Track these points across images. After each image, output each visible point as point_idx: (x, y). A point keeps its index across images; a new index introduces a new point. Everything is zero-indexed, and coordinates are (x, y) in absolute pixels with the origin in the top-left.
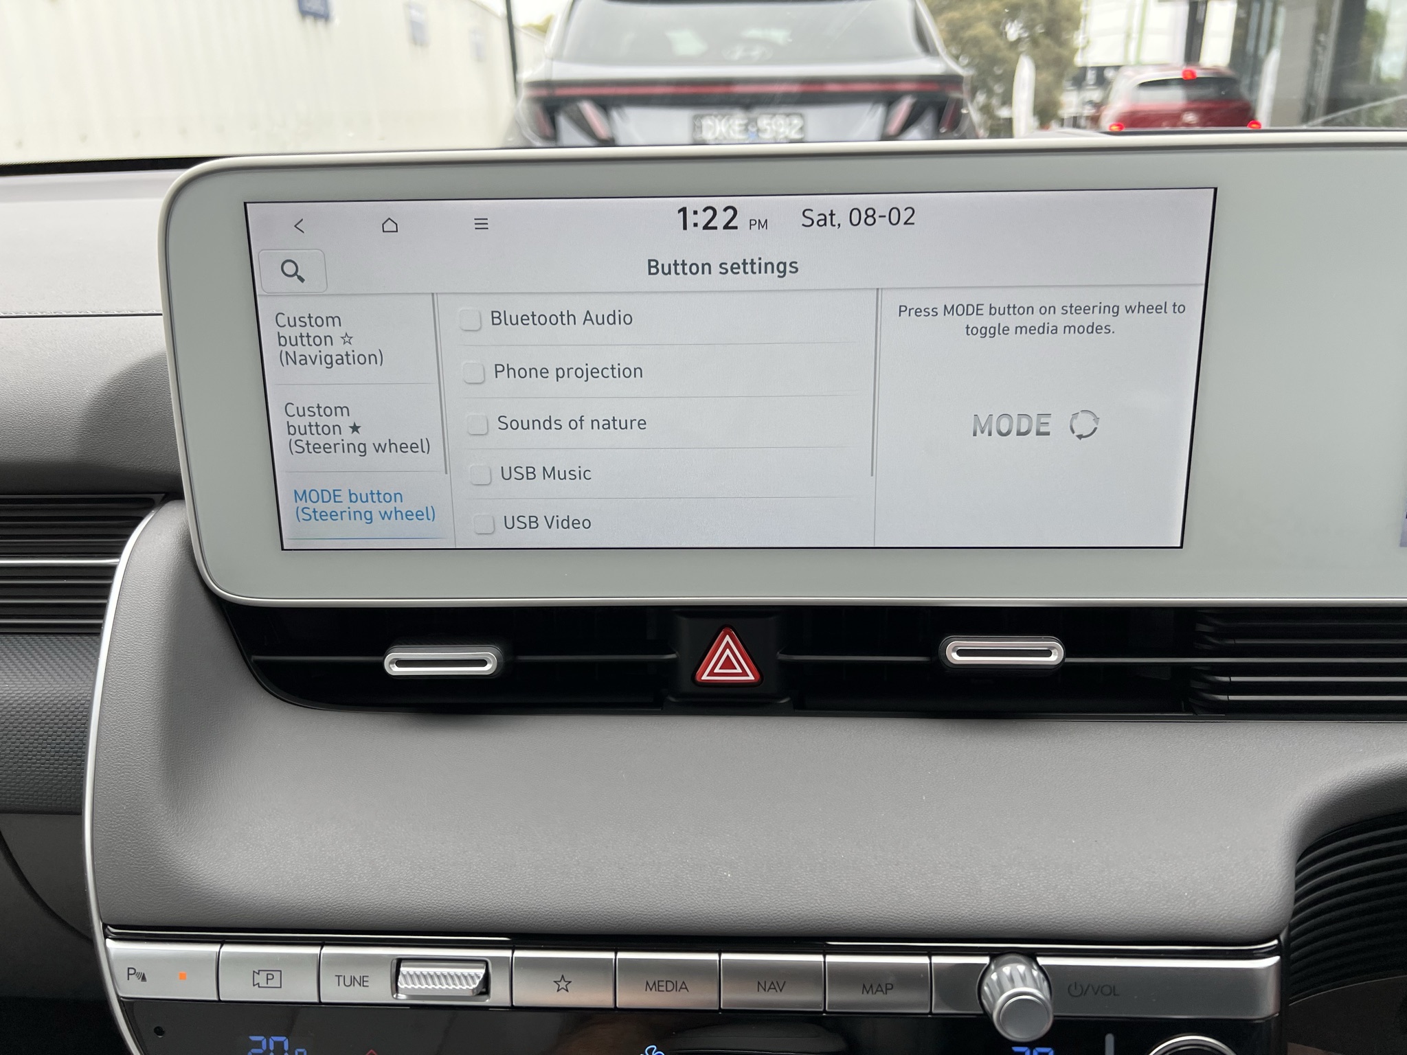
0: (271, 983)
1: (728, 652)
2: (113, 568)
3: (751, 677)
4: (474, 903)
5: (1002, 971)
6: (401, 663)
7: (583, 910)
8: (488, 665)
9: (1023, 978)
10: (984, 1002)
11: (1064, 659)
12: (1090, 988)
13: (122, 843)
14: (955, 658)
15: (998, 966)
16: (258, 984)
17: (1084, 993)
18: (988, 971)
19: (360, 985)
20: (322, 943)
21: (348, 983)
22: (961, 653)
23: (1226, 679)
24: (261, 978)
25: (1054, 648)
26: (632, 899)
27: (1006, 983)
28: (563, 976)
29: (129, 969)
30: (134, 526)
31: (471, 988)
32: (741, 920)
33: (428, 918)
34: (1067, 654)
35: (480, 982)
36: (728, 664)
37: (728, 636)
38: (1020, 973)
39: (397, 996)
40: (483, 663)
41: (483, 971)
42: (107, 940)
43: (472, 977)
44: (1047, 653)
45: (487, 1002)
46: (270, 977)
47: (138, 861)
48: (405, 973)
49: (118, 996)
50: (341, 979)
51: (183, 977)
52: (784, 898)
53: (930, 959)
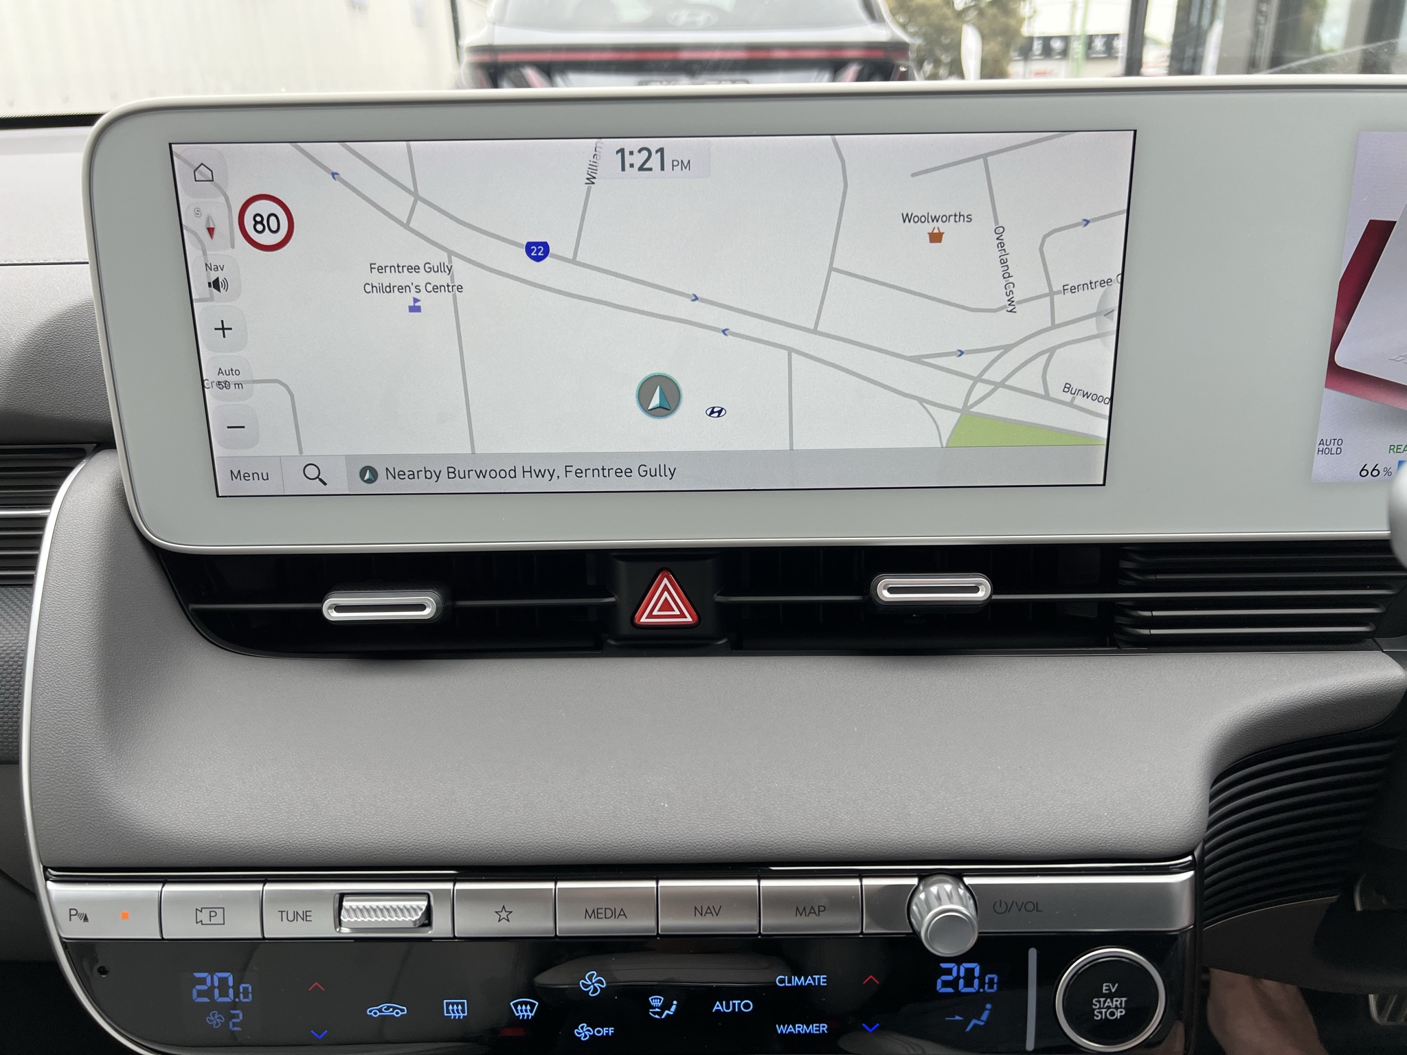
0: (214, 920)
1: (666, 594)
2: (44, 519)
3: (689, 619)
4: (415, 838)
5: (930, 891)
6: (339, 608)
7: (522, 841)
8: (427, 609)
9: (950, 897)
10: (913, 920)
11: (991, 596)
12: (1014, 904)
13: (61, 787)
14: (886, 595)
15: (925, 887)
16: (201, 921)
17: (1008, 910)
18: (917, 891)
19: (303, 919)
20: (265, 880)
21: (291, 918)
22: (892, 590)
23: (1147, 614)
24: (204, 916)
25: (981, 584)
26: (571, 830)
27: (933, 901)
28: (504, 907)
29: (70, 910)
30: (64, 477)
31: (414, 919)
32: (677, 847)
33: (370, 853)
34: (995, 590)
35: (423, 914)
36: (666, 606)
37: (665, 579)
38: (946, 892)
39: (340, 929)
40: (422, 607)
41: (425, 903)
42: (48, 882)
43: (414, 910)
44: (975, 589)
45: (429, 933)
46: (213, 914)
47: (78, 804)
48: (347, 907)
49: (61, 938)
50: (284, 914)
51: (125, 916)
52: (719, 826)
53: (861, 881)
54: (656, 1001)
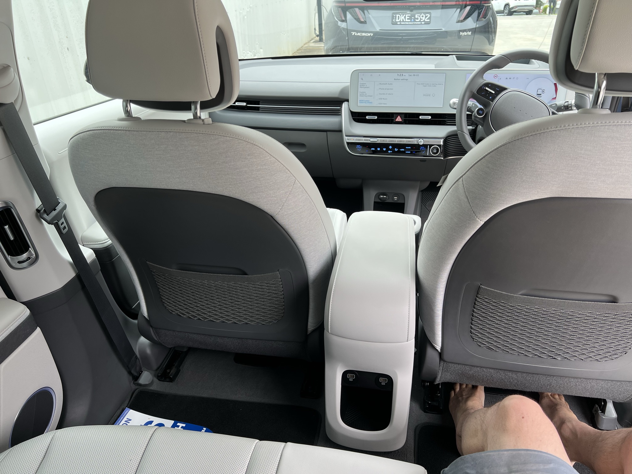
2: (342, 108)
3: (401, 121)
6: (367, 118)
10: (418, 143)
15: (420, 140)
17: (427, 142)
19: (366, 141)
20: (364, 138)
22: (421, 117)
24: (358, 140)
30: (343, 104)
34: (432, 118)
36: (399, 119)
37: (399, 116)
40: (375, 117)
41: (377, 140)
42: (345, 137)
44: (429, 117)
48: (370, 140)
49: (345, 142)
53: (414, 139)
54: (396, 149)
